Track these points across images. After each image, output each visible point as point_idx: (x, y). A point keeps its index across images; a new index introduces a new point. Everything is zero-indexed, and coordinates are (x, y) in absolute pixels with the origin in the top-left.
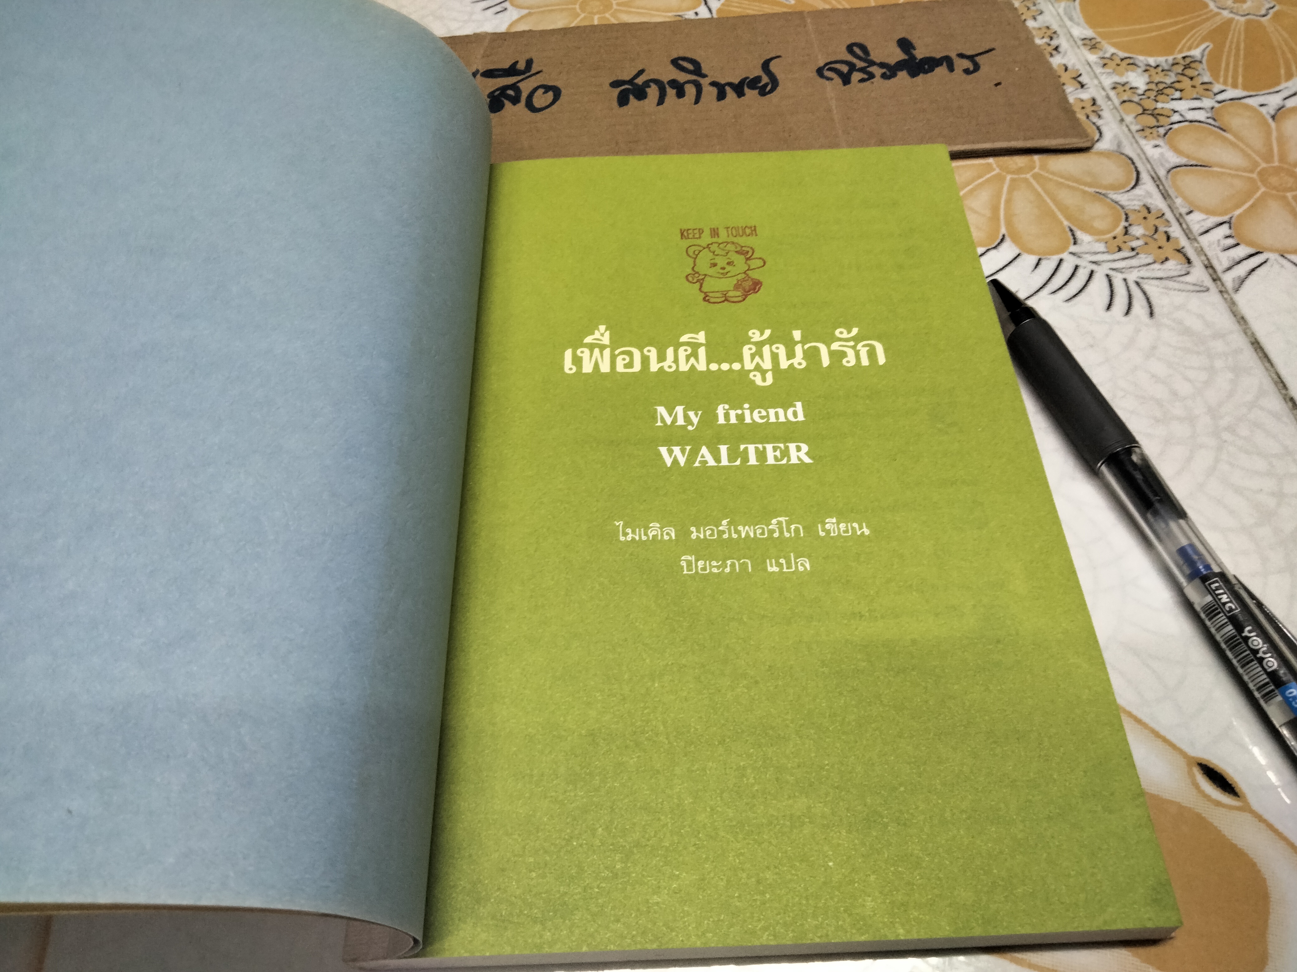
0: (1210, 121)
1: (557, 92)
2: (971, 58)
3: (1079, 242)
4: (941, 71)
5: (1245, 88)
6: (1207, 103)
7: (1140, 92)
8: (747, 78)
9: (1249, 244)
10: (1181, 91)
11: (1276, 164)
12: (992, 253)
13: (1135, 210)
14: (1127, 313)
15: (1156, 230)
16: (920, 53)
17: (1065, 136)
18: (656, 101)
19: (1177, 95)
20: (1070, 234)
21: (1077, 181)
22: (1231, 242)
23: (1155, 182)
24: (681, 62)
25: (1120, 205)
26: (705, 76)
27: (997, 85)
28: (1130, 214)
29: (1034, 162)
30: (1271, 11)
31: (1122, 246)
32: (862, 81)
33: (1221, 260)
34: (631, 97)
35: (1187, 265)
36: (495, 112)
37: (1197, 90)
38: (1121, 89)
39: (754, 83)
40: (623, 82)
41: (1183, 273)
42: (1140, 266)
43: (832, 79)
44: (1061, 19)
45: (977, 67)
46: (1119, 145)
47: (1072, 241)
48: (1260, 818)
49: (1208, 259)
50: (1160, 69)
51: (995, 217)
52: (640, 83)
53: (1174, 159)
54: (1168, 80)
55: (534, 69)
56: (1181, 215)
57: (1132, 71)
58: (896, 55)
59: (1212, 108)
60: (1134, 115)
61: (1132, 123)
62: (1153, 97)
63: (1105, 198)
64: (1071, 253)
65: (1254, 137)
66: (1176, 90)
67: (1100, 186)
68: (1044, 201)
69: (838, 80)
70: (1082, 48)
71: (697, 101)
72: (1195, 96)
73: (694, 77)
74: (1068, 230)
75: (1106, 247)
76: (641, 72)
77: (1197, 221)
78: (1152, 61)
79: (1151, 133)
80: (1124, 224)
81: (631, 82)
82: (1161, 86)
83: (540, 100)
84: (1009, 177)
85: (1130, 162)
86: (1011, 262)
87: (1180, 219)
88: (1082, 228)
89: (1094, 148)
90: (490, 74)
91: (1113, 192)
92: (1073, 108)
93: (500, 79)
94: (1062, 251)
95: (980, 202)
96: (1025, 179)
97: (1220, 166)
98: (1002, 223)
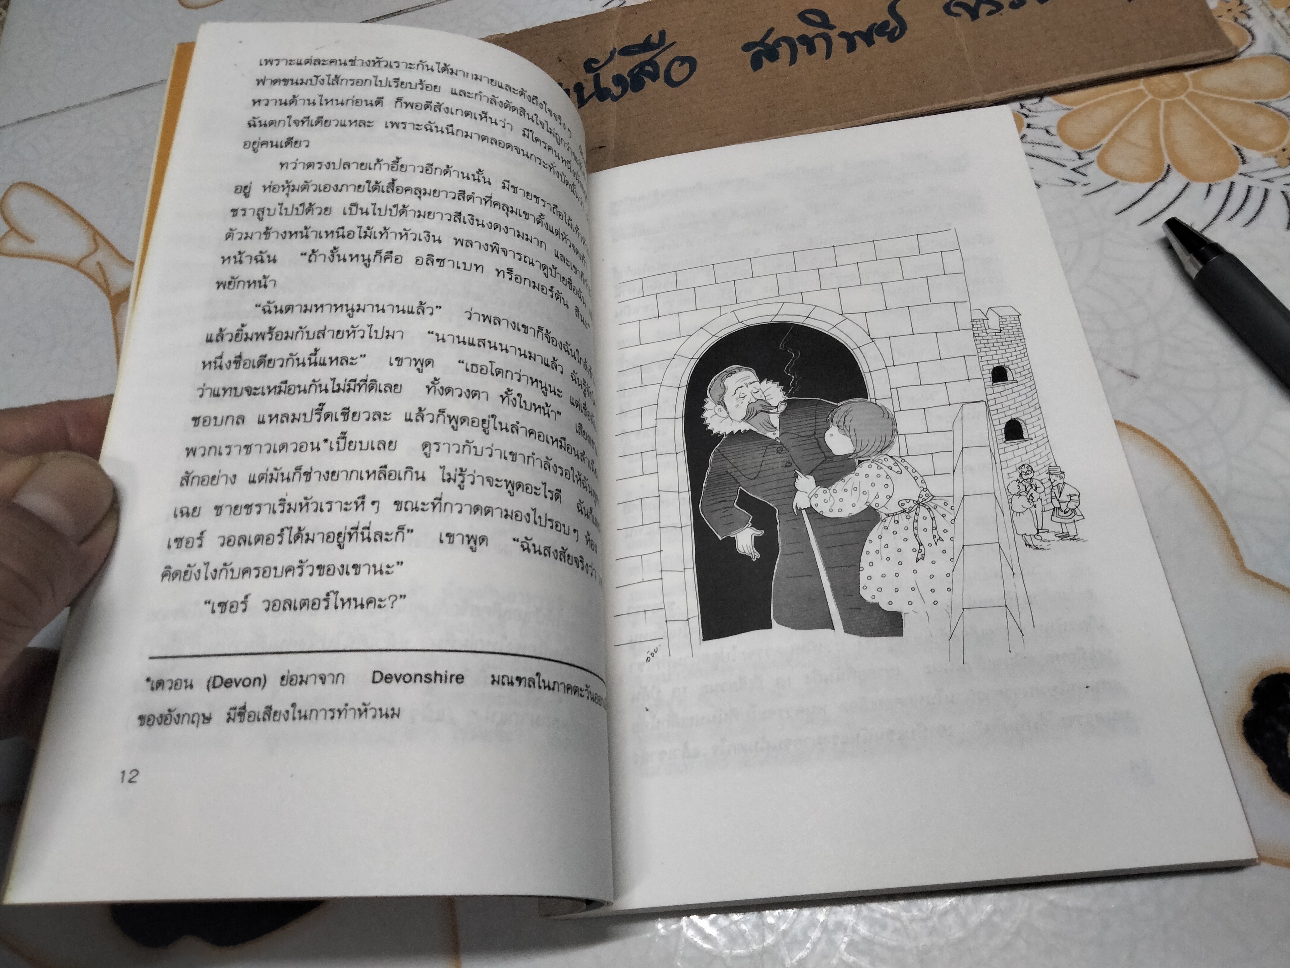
1: (693, 63)
3: (1248, 160)
8: (874, 24)
12: (1161, 186)
17: (1206, 48)
18: (788, 60)
20: (1236, 153)
21: (1235, 94)
24: (807, 15)
25: (1283, 113)
26: (832, 27)
32: (990, 13)
34: (764, 59)
36: (637, 91)
39: (882, 29)
40: (755, 44)
43: (959, 15)
46: (1274, 46)
47: (1240, 160)
51: (1157, 148)
52: (771, 43)
55: (668, 42)
60: (1284, 9)
61: (1283, 18)
63: (1268, 108)
64: (1240, 174)
67: (1260, 96)
68: (1205, 122)
69: (966, 16)
71: (828, 56)
73: (822, 30)
74: (1233, 148)
75: (1277, 162)
76: (771, 31)
81: (762, 43)
83: (679, 72)
84: (1163, 102)
85: (1287, 63)
86: (1181, 193)
88: (1248, 147)
89: (1243, 56)
90: (626, 51)
91: (1275, 100)
92: (1215, 15)
93: (637, 56)
94: (1232, 173)
95: (1139, 131)
96: (1181, 101)
98: (1165, 152)
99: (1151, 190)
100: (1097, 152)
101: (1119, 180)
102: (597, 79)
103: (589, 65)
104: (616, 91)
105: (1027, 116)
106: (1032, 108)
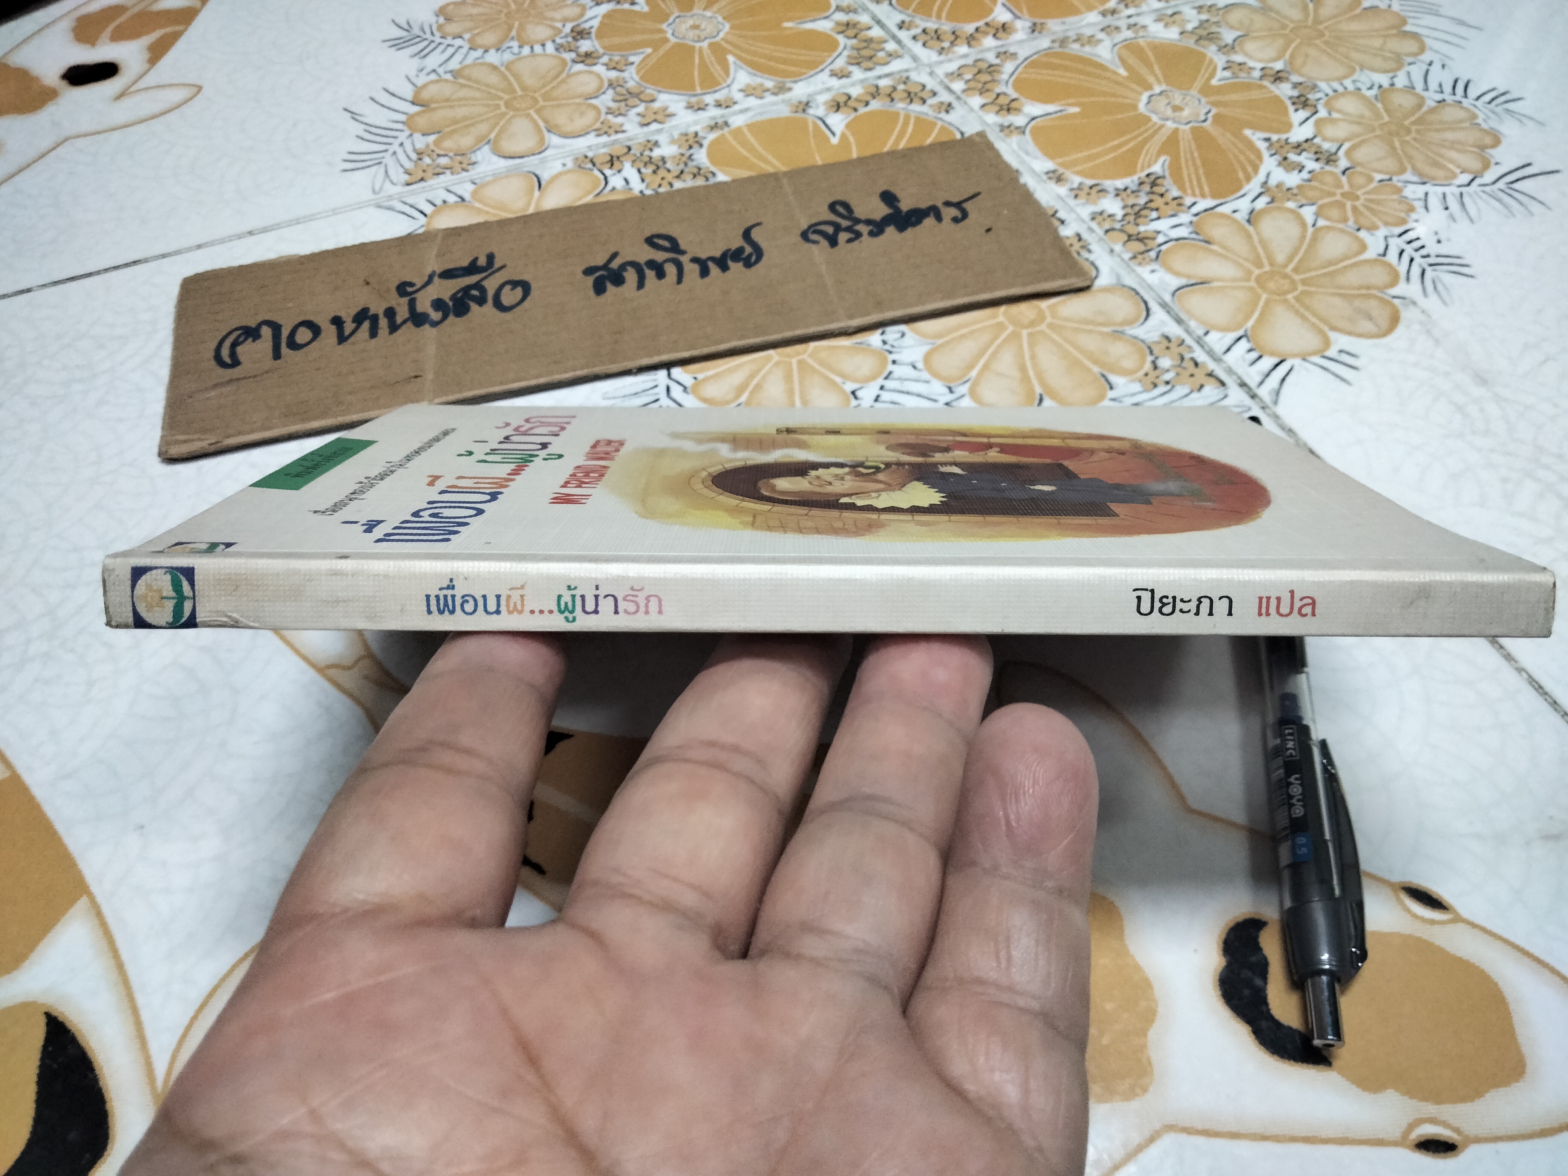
0: (1194, 236)
1: (526, 287)
2: (958, 205)
3: (1114, 386)
4: (929, 222)
5: (1214, 196)
6: (1185, 218)
7: (1119, 218)
8: (729, 250)
9: (1272, 354)
10: (1157, 209)
11: (1267, 268)
13: (1156, 342)
15: (1182, 358)
16: (905, 205)
17: (1064, 277)
18: (635, 285)
19: (1154, 215)
20: (1103, 380)
21: (1091, 323)
22: (1254, 355)
23: (1164, 308)
24: (655, 240)
25: (1140, 340)
26: (683, 253)
28: (1152, 347)
29: (1044, 311)
30: (1210, 115)
31: (1157, 381)
32: (849, 241)
33: (1252, 375)
34: (608, 284)
35: (1222, 388)
36: (461, 316)
37: (1170, 206)
38: (1100, 218)
39: (736, 255)
40: (597, 269)
41: (1222, 396)
42: (1181, 398)
43: (818, 243)
44: (1018, 156)
45: (965, 215)
46: (1118, 277)
47: (1108, 386)
48: (1474, 925)
49: (1239, 378)
50: (1129, 191)
51: (1026, 378)
52: (616, 268)
53: (1175, 282)
54: (1141, 201)
55: (497, 265)
56: (1199, 337)
57: (1105, 197)
58: (881, 210)
59: (1191, 222)
60: (1122, 243)
61: (1122, 252)
62: (1132, 221)
63: (1124, 336)
64: (1110, 399)
65: (1238, 244)
66: (1152, 210)
67: (1115, 324)
68: (1068, 351)
69: (824, 243)
70: (1049, 181)
71: (680, 280)
72: (1172, 213)
73: (672, 255)
74: (1099, 376)
75: (1143, 386)
76: (615, 255)
77: (1217, 340)
78: (1120, 184)
79: (1144, 259)
80: (1150, 358)
81: (605, 267)
82: (1137, 209)
83: (509, 297)
84: (1025, 333)
85: (1134, 293)
87: (1199, 341)
88: (1113, 371)
89: (1094, 285)
90: (448, 274)
91: (1129, 328)
93: (460, 280)
94: (1103, 399)
95: (1006, 362)
96: (1042, 332)
97: (1218, 280)
98: (1035, 382)
100: (967, 385)
102: (412, 304)
103: (403, 289)
104: (435, 316)
105: (890, 352)
106: (895, 344)
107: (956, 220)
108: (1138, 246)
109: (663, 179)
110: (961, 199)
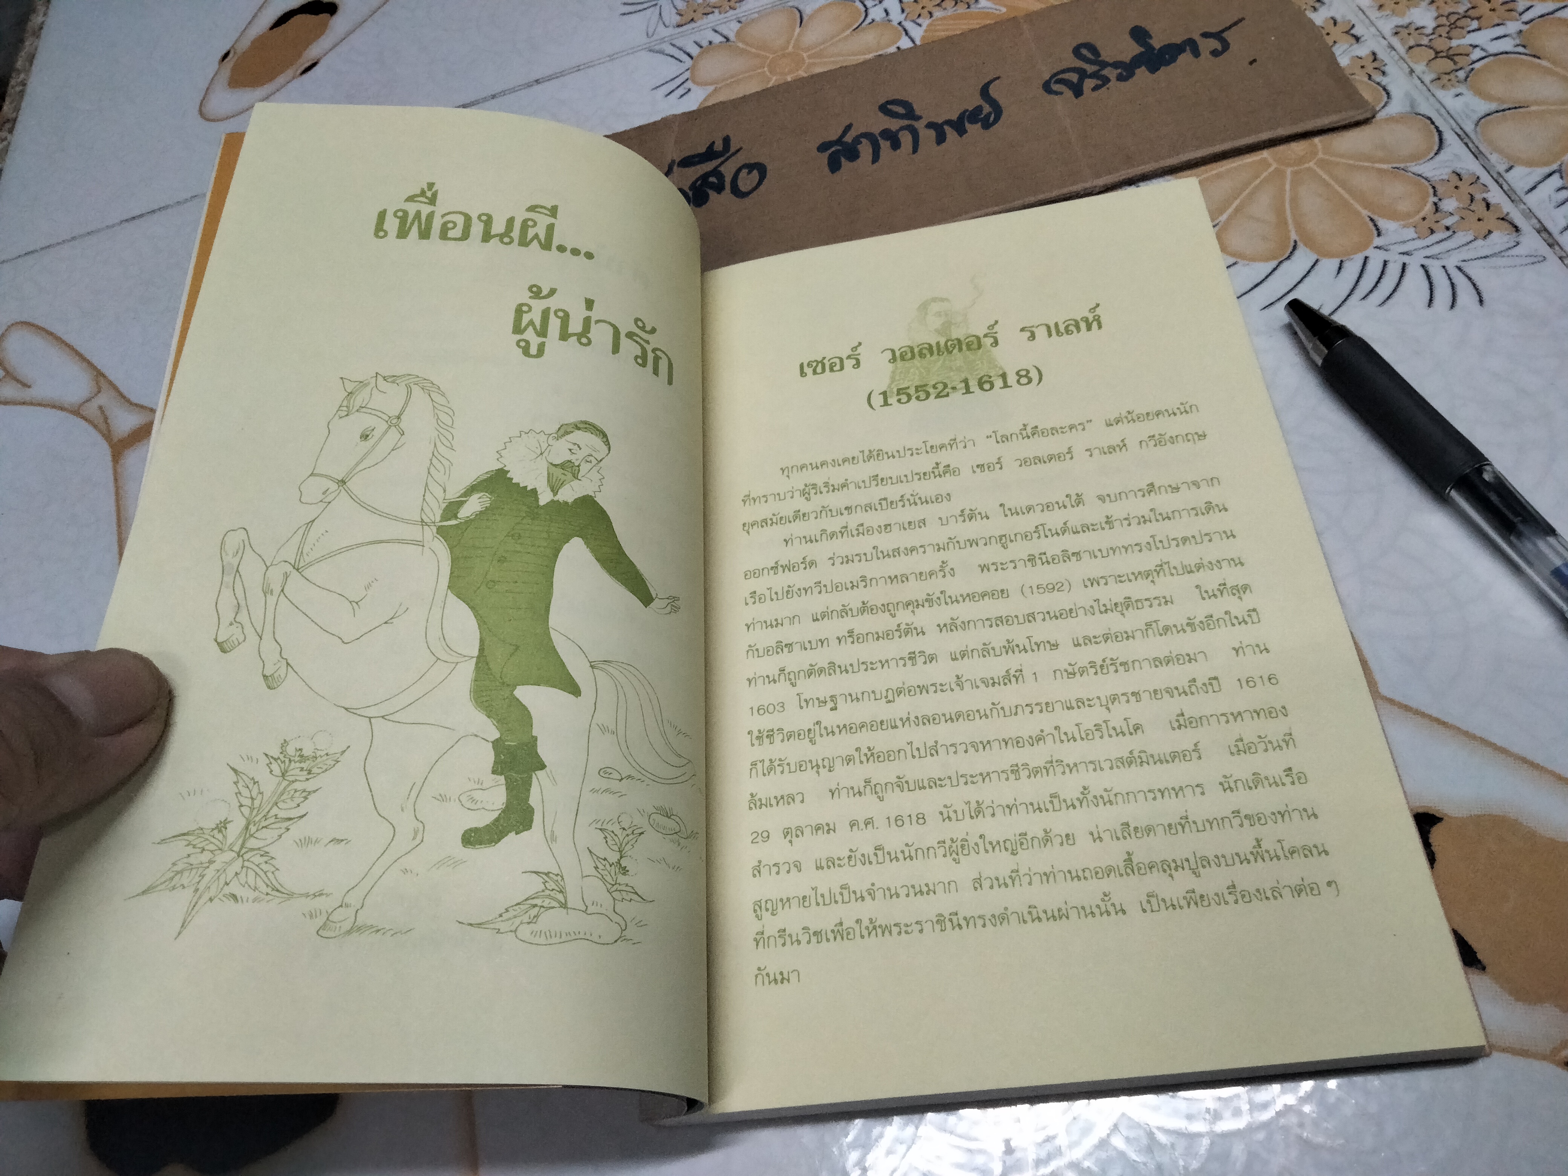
0: (1521, 49)
1: (762, 169)
2: (1218, 36)
3: (1383, 232)
4: (1185, 58)
6: (1512, 27)
7: (1429, 31)
8: (965, 111)
10: (1478, 18)
12: (1286, 264)
13: (1443, 180)
14: (1453, 306)
15: (1472, 199)
16: (1157, 43)
17: (1340, 109)
18: (870, 159)
19: (1475, 24)
20: (1371, 224)
21: (1369, 159)
22: (1564, 194)
23: (1462, 140)
24: (890, 107)
25: (1424, 178)
26: (919, 118)
27: (1251, 63)
28: (1438, 187)
29: (1316, 145)
31: (1435, 226)
32: (1095, 88)
33: (1556, 220)
34: (843, 160)
35: (1515, 234)
36: (701, 205)
37: (1497, 13)
38: (1404, 32)
39: (974, 116)
40: (831, 144)
41: (1512, 244)
42: (1460, 247)
43: (1061, 93)
45: (1226, 46)
46: (1412, 104)
47: (1375, 232)
49: (1540, 221)
51: (1282, 222)
52: (850, 141)
53: (1483, 107)
54: (1461, 9)
55: (733, 149)
56: (1499, 173)
57: (1415, 7)
58: (1130, 50)
59: (1520, 32)
60: (1425, 63)
61: (1424, 73)
62: (1444, 35)
63: (1405, 173)
64: (1376, 247)
66: (1473, 19)
67: (1398, 160)
68: (1335, 191)
69: (1069, 93)
71: (915, 150)
72: (1497, 21)
73: (906, 122)
74: (1368, 220)
75: (1416, 232)
76: (849, 127)
77: (1520, 178)
79: (1449, 80)
80: (1432, 200)
81: (839, 141)
82: (1453, 18)
83: (746, 181)
84: (1289, 171)
85: (1428, 122)
86: (1309, 272)
87: (1498, 180)
88: (1383, 216)
89: (1379, 116)
90: (686, 162)
91: (1413, 164)
92: (1347, 72)
93: (698, 167)
94: (1366, 247)
95: (1262, 207)
96: (1309, 169)
97: (1536, 103)
98: (1291, 227)
99: (1275, 269)
101: (1238, 260)
107: (1215, 53)
108: (1446, 65)
109: (923, 8)
110: (1220, 29)
